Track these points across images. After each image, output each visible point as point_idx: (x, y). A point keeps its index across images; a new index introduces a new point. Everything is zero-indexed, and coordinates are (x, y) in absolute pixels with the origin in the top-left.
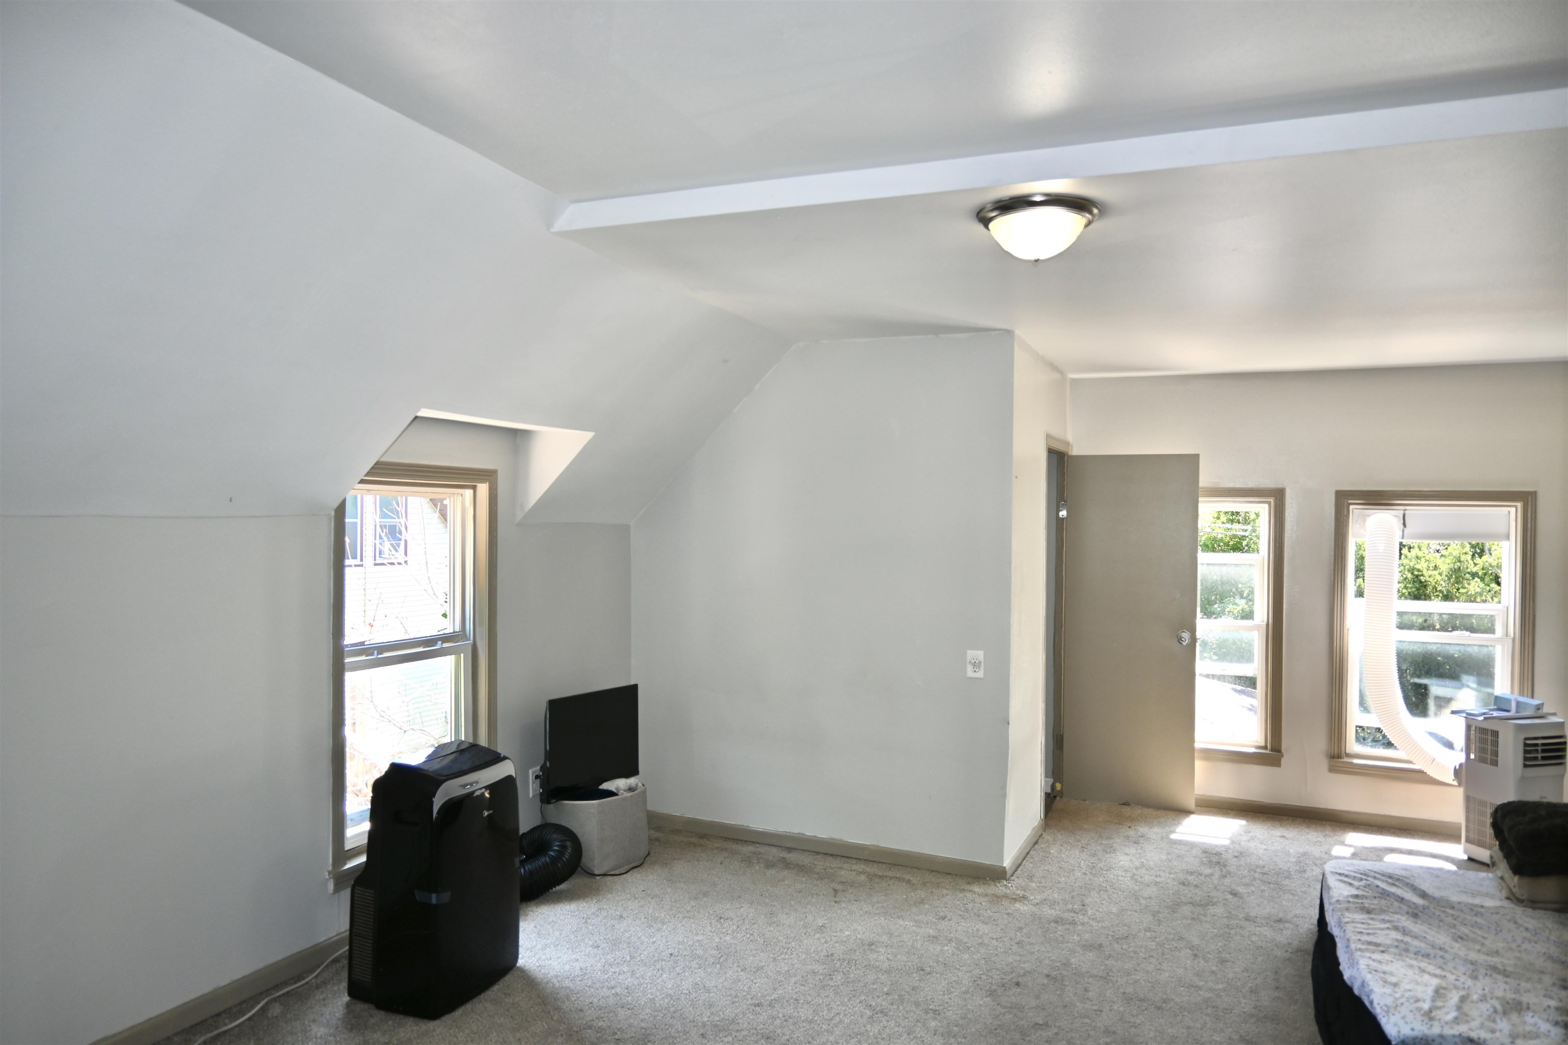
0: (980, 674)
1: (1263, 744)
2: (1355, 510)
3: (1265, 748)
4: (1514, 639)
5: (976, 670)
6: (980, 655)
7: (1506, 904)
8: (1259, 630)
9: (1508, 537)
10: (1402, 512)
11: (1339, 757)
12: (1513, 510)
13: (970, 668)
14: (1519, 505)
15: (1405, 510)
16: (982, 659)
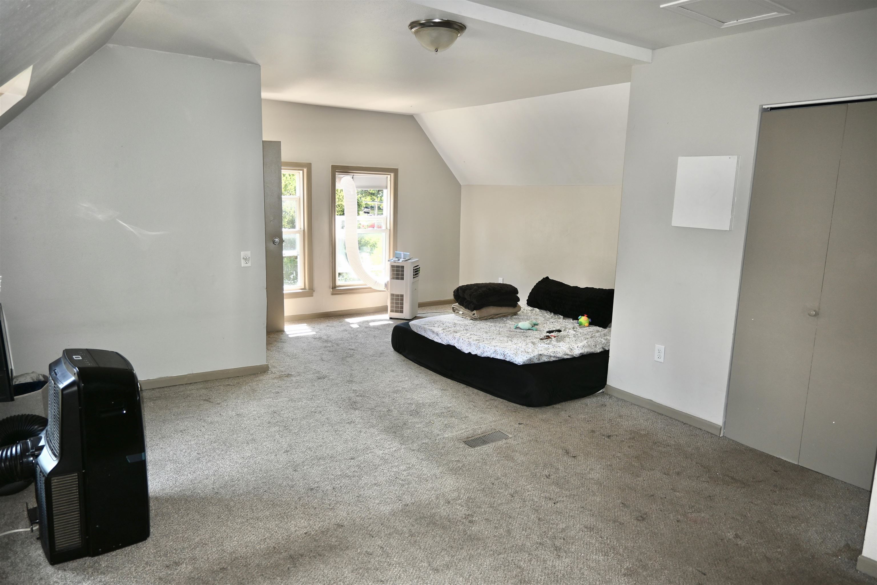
0: (249, 265)
1: (303, 287)
2: (338, 176)
3: (305, 289)
4: (390, 230)
5: (247, 263)
6: (248, 253)
7: (471, 321)
8: (300, 233)
9: (387, 188)
10: (352, 176)
11: (335, 288)
12: (389, 176)
13: (243, 261)
14: (392, 174)
15: (353, 175)
16: (250, 256)
